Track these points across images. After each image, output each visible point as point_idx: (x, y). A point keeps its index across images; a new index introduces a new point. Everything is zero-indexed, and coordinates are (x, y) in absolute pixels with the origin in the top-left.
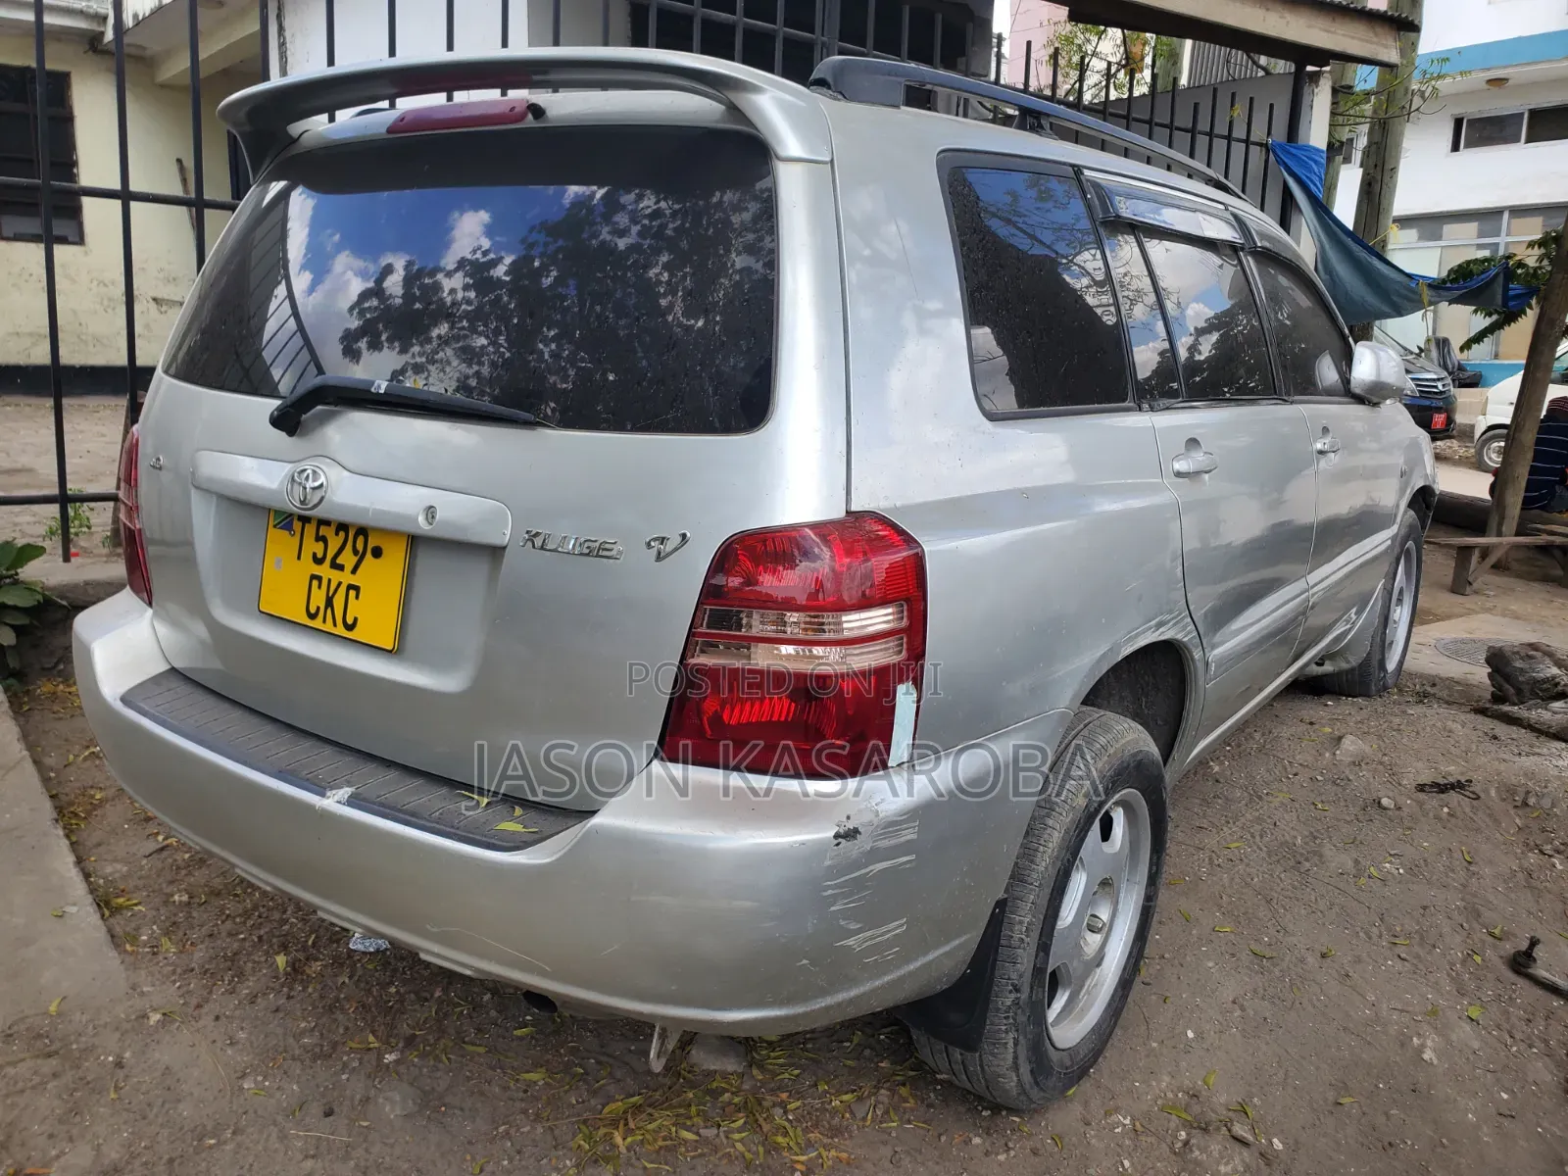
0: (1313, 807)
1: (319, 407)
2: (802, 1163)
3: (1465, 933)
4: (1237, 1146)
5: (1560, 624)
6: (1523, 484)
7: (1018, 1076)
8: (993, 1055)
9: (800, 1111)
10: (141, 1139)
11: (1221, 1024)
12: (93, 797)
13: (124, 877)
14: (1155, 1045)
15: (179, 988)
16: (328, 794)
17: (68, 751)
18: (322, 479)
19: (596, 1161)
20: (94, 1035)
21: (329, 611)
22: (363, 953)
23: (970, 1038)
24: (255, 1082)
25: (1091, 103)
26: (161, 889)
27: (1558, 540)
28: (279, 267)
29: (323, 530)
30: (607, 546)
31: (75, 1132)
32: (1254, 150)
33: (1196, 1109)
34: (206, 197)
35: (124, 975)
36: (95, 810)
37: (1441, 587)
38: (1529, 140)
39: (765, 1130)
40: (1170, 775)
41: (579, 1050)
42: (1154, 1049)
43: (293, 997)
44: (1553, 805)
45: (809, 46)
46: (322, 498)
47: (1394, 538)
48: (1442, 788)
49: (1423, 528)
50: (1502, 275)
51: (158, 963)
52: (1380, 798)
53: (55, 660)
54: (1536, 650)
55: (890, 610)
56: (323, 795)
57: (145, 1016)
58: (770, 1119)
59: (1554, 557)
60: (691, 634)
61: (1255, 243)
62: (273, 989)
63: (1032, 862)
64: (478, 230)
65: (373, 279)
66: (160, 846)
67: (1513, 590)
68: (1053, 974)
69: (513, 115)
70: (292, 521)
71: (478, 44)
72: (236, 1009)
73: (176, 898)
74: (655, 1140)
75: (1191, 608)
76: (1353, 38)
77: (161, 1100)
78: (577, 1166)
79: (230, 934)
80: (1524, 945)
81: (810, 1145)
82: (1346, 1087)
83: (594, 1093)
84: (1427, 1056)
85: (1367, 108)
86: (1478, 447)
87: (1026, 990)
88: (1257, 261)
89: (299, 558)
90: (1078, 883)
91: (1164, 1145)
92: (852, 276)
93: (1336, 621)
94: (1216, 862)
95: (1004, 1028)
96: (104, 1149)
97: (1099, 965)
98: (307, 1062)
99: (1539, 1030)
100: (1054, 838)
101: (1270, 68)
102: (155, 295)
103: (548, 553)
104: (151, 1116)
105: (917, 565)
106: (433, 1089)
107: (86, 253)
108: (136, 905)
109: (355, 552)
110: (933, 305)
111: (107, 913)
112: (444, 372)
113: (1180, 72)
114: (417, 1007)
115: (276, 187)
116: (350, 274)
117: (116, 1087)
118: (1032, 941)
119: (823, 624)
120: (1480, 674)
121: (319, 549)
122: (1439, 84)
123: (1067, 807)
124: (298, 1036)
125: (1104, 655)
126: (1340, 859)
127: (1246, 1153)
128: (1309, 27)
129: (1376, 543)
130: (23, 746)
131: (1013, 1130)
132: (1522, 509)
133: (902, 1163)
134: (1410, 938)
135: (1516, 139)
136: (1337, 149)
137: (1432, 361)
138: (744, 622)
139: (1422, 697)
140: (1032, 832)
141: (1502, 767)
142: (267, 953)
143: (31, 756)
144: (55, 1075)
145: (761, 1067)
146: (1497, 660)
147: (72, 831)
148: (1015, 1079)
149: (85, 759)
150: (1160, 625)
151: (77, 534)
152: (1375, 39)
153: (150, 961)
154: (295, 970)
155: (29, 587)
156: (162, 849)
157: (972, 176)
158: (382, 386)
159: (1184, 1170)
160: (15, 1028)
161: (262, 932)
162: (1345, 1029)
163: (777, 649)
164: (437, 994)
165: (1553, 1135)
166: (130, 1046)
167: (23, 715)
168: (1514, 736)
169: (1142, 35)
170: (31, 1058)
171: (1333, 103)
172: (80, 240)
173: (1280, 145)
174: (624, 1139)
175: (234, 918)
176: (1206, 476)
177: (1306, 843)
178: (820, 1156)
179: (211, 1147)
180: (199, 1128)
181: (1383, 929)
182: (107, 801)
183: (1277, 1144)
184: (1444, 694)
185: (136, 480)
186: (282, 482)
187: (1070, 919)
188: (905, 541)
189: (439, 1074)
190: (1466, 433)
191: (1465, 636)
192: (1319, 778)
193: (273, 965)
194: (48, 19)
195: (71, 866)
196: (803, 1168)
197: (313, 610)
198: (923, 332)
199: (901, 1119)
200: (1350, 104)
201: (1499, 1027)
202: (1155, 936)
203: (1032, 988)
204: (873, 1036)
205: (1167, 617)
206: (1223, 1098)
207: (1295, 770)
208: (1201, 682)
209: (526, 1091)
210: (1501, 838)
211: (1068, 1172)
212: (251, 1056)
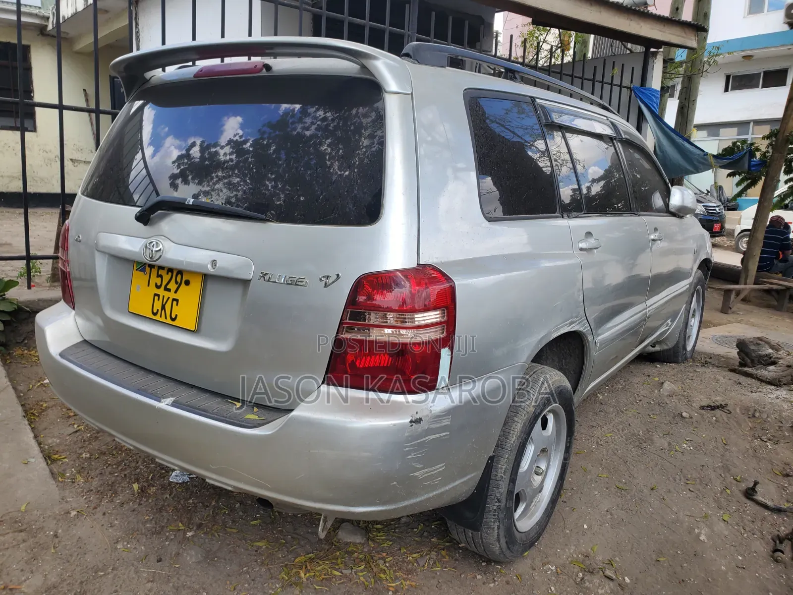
0: (648, 416)
1: (159, 211)
2: (393, 587)
3: (722, 479)
4: (607, 580)
5: (775, 329)
6: (758, 259)
7: (500, 545)
8: (488, 534)
9: (392, 562)
10: (67, 572)
11: (601, 521)
12: (42, 406)
13: (58, 445)
14: (568, 531)
15: (85, 499)
16: (162, 401)
17: (30, 383)
18: (161, 247)
19: (291, 585)
20: (44, 522)
21: (163, 311)
22: (176, 483)
23: (476, 525)
24: (123, 544)
25: (543, 66)
26: (76, 451)
27: (775, 287)
28: (138, 145)
29: (161, 272)
30: (300, 280)
31: (34, 568)
32: (624, 90)
33: (588, 562)
34: (101, 108)
35: (58, 493)
36: (43, 412)
37: (717, 310)
38: (763, 87)
39: (374, 571)
40: (577, 399)
41: (283, 531)
42: (568, 533)
43: (141, 504)
44: (768, 417)
45: (402, 36)
46: (160, 256)
47: (690, 284)
48: (713, 408)
49: (706, 279)
50: (748, 154)
51: (75, 487)
52: (682, 413)
53: (23, 338)
54: (761, 340)
55: (438, 312)
56: (160, 401)
57: (69, 513)
58: (377, 565)
59: (773, 296)
60: (341, 323)
61: (621, 136)
62: (132, 500)
63: (507, 438)
64: (237, 126)
65: (185, 150)
66: (75, 430)
67: (752, 312)
68: (517, 494)
69: (255, 69)
70: (145, 268)
71: (237, 34)
72: (113, 510)
73: (84, 455)
74: (320, 575)
75: (587, 315)
76: (674, 35)
77: (77, 553)
78: (282, 587)
79: (110, 473)
80: (751, 485)
81: (396, 578)
82: (661, 553)
83: (290, 552)
84: (702, 537)
85: (681, 70)
86: (736, 240)
87: (504, 501)
88: (622, 145)
89: (148, 285)
90: (530, 450)
91: (571, 580)
92: (421, 151)
93: (662, 325)
94: (600, 443)
95: (492, 520)
96: (49, 576)
97: (540, 492)
98: (149, 536)
99: (758, 526)
100: (518, 427)
101: (633, 50)
102: (71, 157)
103: (271, 283)
104: (72, 561)
105: (452, 291)
106: (211, 549)
107: (37, 136)
108: (64, 458)
109: (176, 282)
110: (460, 165)
111: (49, 462)
112: (219, 195)
113: (588, 51)
114: (203, 510)
115: (138, 104)
116: (173, 148)
117: (54, 547)
118: (507, 477)
119: (405, 318)
120: (734, 352)
121: (158, 281)
122: (717, 58)
123: (525, 412)
124: (144, 523)
125: (543, 338)
126: (661, 442)
127: (611, 584)
128: (652, 29)
129: (681, 286)
130: (8, 380)
131: (497, 572)
132: (757, 271)
133: (442, 587)
134: (695, 481)
135: (757, 86)
136: (666, 90)
137: (714, 197)
138: (367, 317)
139: (705, 364)
140: (507, 423)
141: (743, 398)
142: (129, 482)
143: (12, 385)
144: (24, 541)
145: (373, 540)
146: (742, 346)
147: (31, 422)
148: (498, 545)
149: (38, 387)
150: (571, 323)
151: (34, 276)
152: (685, 35)
153: (71, 485)
154: (143, 490)
155: (11, 302)
156: (76, 432)
157: (482, 102)
158: (191, 201)
159: (580, 592)
160: (4, 518)
161: (126, 473)
162: (662, 524)
163: (383, 330)
164: (213, 503)
165: (764, 577)
166: (61, 527)
167: (7, 365)
168: (749, 383)
169: (569, 32)
170: (12, 533)
171: (664, 67)
172: (34, 129)
173: (637, 88)
174: (305, 575)
175: (113, 465)
176: (595, 251)
177: (644, 434)
178: (402, 583)
179: (101, 576)
180: (96, 567)
181: (681, 476)
182: (49, 408)
183: (627, 580)
184: (716, 362)
185: (67, 247)
186: (141, 247)
187: (526, 468)
188: (446, 279)
189: (214, 542)
190: (731, 234)
191: (727, 334)
192: (652, 402)
193: (132, 488)
194: (23, 19)
195: (32, 439)
196: (393, 590)
197: (155, 311)
198: (456, 178)
199: (442, 566)
200: (673, 67)
201: (738, 525)
202: (568, 478)
203: (506, 501)
204: (429, 526)
205: (575, 319)
206: (600, 558)
207: (640, 399)
208: (592, 352)
209: (256, 551)
210: (742, 433)
211: (524, 592)
212: (121, 533)
